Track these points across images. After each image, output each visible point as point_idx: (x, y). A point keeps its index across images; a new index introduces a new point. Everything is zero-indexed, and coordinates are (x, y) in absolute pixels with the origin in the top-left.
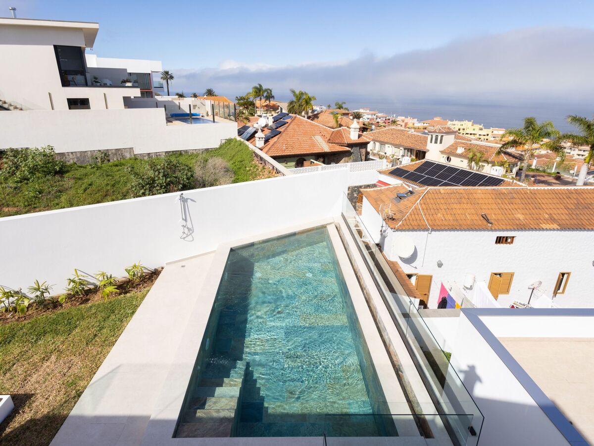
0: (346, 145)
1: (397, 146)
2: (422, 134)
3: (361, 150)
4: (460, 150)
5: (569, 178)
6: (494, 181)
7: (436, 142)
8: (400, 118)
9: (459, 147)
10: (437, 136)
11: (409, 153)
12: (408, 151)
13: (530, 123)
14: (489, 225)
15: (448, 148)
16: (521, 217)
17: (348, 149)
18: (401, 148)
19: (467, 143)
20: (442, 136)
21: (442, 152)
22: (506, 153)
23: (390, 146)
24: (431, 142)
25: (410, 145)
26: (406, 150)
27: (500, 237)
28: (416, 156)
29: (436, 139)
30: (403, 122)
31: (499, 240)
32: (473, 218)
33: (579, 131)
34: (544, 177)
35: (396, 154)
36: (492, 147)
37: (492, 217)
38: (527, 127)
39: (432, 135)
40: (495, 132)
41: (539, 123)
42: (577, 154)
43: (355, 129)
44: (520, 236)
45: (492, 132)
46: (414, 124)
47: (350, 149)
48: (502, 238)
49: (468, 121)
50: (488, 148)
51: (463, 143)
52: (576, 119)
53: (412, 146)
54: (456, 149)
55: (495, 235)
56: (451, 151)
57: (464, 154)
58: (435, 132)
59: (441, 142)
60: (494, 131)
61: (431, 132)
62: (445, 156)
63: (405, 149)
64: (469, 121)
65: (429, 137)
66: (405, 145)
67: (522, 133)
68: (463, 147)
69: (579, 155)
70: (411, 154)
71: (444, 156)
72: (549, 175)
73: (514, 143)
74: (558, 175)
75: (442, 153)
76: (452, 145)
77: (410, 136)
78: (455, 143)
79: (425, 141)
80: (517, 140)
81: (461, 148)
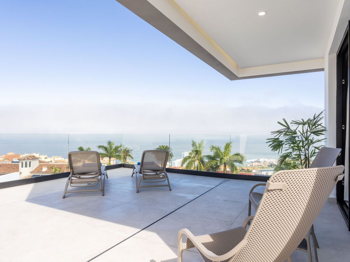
4: (44, 170)
7: (26, 166)
9: (43, 168)
10: (26, 162)
15: (36, 169)
19: (48, 165)
20: (30, 162)
24: (22, 167)
29: (26, 164)
36: (64, 165)
39: (22, 162)
50: (62, 166)
51: (45, 165)
52: (100, 147)
54: (42, 169)
56: (38, 171)
57: (48, 171)
58: (24, 159)
59: (30, 166)
61: (21, 160)
65: (20, 164)
68: (46, 167)
75: (31, 173)
76: (38, 167)
77: (2, 166)
78: (40, 165)
79: (17, 167)
80: (76, 159)
81: (45, 168)
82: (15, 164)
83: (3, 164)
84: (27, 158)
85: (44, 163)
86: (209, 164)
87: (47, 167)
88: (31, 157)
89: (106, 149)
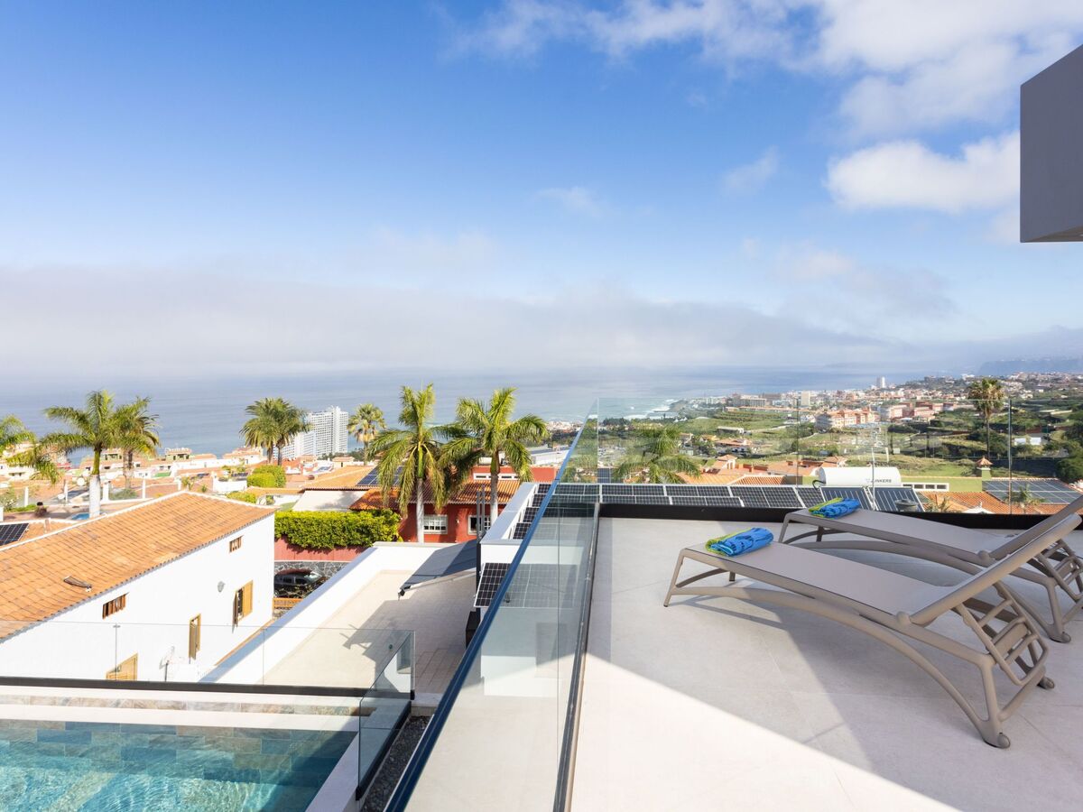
5: (58, 508)
6: (8, 533)
14: (87, 591)
16: (123, 560)
27: (107, 603)
31: (108, 609)
32: (55, 591)
33: (69, 427)
34: (13, 518)
37: (83, 577)
42: (10, 474)
44: (132, 590)
48: (110, 605)
52: (57, 413)
55: (97, 605)
69: (13, 474)
72: (22, 511)
74: (41, 507)
86: (450, 452)
89: (82, 419)
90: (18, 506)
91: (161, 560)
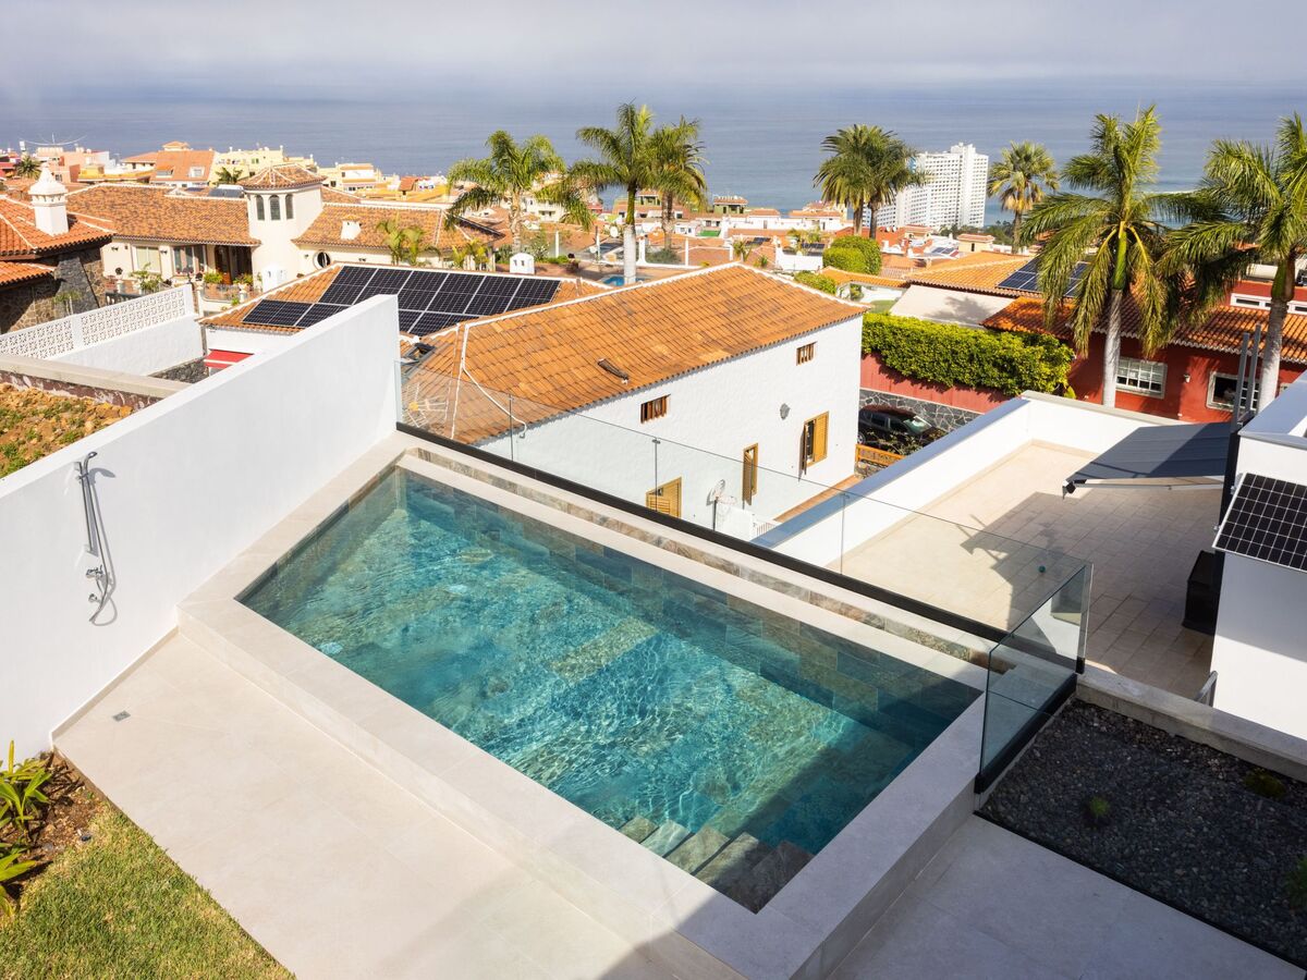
0: (33, 257)
1: (147, 242)
2: (213, 195)
3: (87, 266)
4: (350, 231)
5: (590, 265)
7: (276, 216)
8: (44, 154)
9: (345, 223)
10: (275, 196)
11: (195, 260)
12: (189, 254)
13: (503, 146)
14: (623, 382)
15: (313, 227)
16: (661, 349)
17: (42, 269)
18: (162, 248)
20: (289, 196)
21: (300, 242)
22: (464, 224)
23: (121, 246)
24: (261, 216)
25: (193, 233)
26: (183, 253)
27: (646, 404)
28: (220, 266)
29: (275, 206)
30: (62, 164)
31: (646, 412)
32: (589, 375)
34: (545, 271)
35: (149, 270)
36: (427, 212)
37: (619, 363)
38: (499, 155)
39: (258, 196)
40: (350, 175)
41: (519, 143)
42: (540, 212)
43: (52, 196)
44: (677, 392)
45: (343, 175)
46: (101, 169)
47: (52, 269)
48: (648, 407)
49: (271, 149)
50: (418, 216)
51: (351, 210)
53: (201, 236)
54: (339, 230)
55: (636, 402)
56: (325, 237)
58: (265, 186)
59: (290, 215)
60: (347, 172)
61: (254, 187)
62: (313, 253)
63: (177, 249)
64: (274, 148)
65: (251, 204)
66: (176, 235)
67: (492, 168)
68: (355, 221)
69: (543, 213)
70: (201, 261)
71: (306, 252)
72: (553, 263)
73: (480, 197)
74: (573, 260)
75: (299, 246)
76: (320, 220)
77: (180, 207)
78: (329, 212)
79: (237, 216)
80: (484, 188)
81: (352, 223)
82: (229, 204)
83: (184, 200)
84: (276, 177)
85: (340, 200)
86: (1185, 246)
87: (358, 223)
88: (290, 174)
89: (614, 144)
90: (549, 255)
91: (707, 358)
